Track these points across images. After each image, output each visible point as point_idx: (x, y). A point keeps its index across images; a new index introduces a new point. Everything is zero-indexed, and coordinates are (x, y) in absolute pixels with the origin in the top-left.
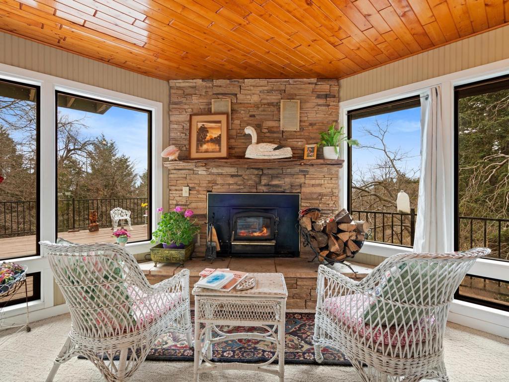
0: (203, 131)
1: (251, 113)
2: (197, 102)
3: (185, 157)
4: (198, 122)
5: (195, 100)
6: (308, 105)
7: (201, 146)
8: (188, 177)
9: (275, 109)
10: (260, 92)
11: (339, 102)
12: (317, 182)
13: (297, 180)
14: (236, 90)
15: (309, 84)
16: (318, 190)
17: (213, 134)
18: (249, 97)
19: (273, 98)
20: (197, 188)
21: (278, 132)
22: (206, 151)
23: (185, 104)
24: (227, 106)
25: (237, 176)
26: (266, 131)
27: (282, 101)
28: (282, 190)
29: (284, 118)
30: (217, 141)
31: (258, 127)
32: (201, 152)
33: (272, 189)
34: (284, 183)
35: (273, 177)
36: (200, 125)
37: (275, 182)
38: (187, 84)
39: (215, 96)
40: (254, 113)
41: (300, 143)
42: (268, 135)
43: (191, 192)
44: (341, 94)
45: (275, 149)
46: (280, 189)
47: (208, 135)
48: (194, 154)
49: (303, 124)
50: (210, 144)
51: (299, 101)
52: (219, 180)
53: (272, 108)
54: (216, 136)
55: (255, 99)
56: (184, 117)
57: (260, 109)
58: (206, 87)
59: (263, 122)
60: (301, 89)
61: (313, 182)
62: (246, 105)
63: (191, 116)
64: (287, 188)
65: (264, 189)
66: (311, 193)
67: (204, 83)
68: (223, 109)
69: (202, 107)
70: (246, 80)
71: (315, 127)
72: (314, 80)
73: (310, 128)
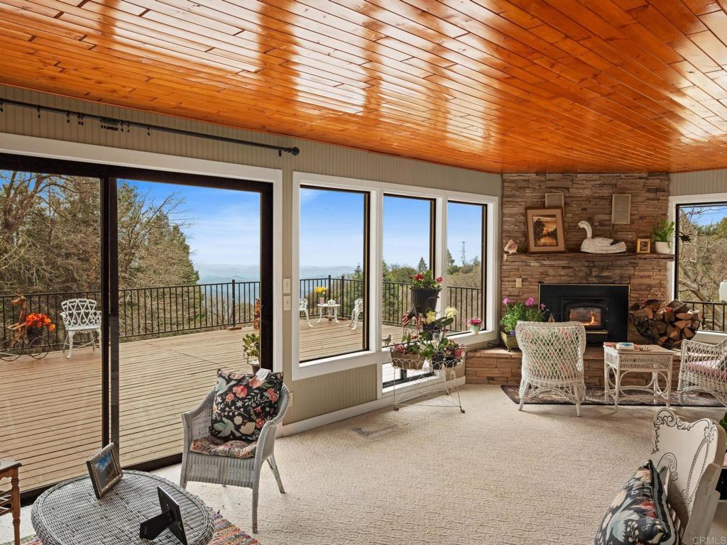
0: (539, 225)
1: (582, 207)
2: (530, 196)
3: (524, 250)
4: (534, 216)
5: (528, 193)
6: (639, 199)
7: (539, 240)
8: (521, 269)
9: (606, 202)
10: (593, 186)
11: (669, 196)
12: (647, 273)
13: (627, 272)
14: (569, 184)
15: (640, 178)
16: (646, 281)
17: (550, 228)
18: (581, 191)
19: (605, 192)
20: (530, 279)
21: (609, 225)
22: (544, 245)
23: (518, 197)
24: (561, 200)
25: (568, 267)
26: (597, 224)
27: (613, 195)
28: (612, 281)
29: (615, 211)
30: (553, 235)
31: (590, 220)
32: (540, 246)
33: (602, 281)
34: (614, 275)
35: (603, 269)
36: (536, 219)
37: (605, 274)
38: (521, 178)
39: (548, 190)
40: (585, 207)
41: (630, 236)
42: (599, 228)
43: (524, 283)
44: (671, 188)
45: (612, 244)
46: (610, 281)
47: (545, 229)
48: (533, 248)
49: (633, 217)
50: (547, 238)
51: (630, 195)
52: (551, 272)
53: (603, 202)
54: (552, 230)
55: (587, 192)
56: (518, 209)
57: (593, 203)
58: (539, 181)
59: (594, 215)
60: (633, 183)
61: (642, 274)
62: (578, 199)
63: (527, 208)
64: (616, 279)
65: (595, 280)
66: (640, 285)
67: (538, 177)
68: (556, 203)
69: (535, 200)
70: (579, 175)
71: (645, 221)
72: (645, 175)
73: (640, 221)
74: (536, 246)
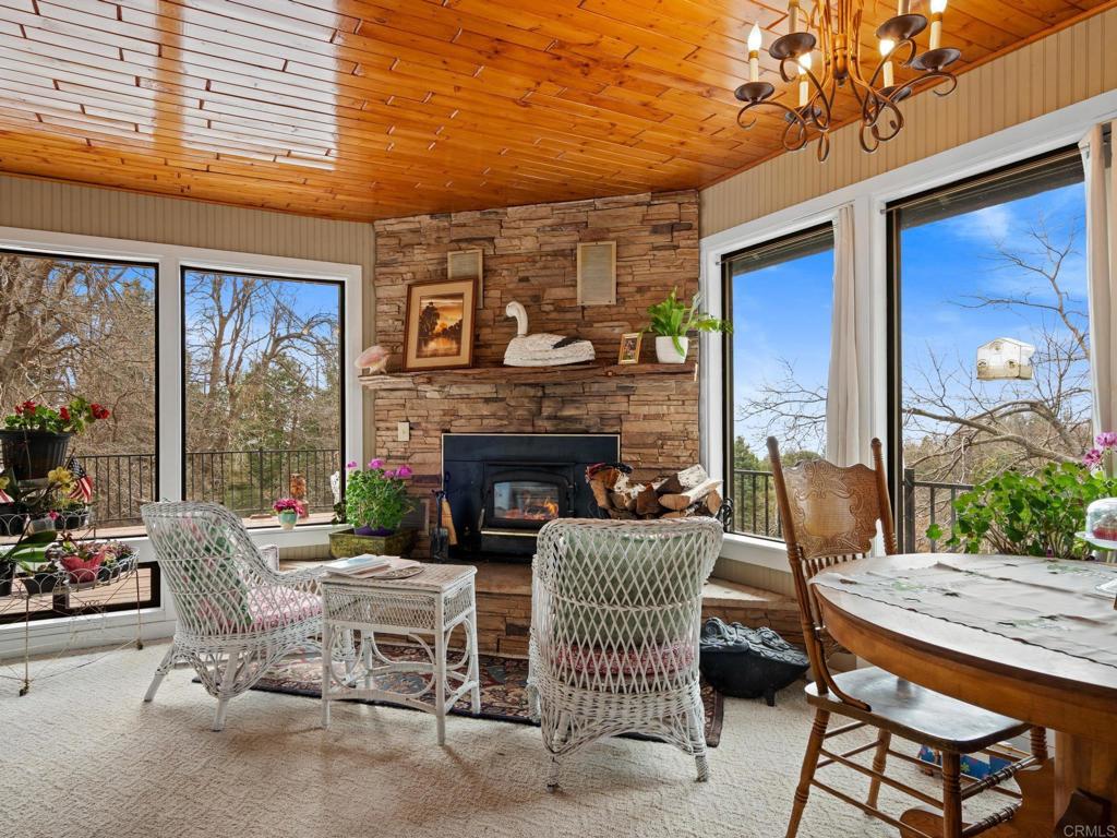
0: (430, 314)
1: (521, 274)
2: (422, 259)
3: (396, 367)
4: (423, 298)
5: (418, 255)
6: (635, 250)
7: (426, 344)
8: (408, 405)
9: (567, 263)
10: (538, 230)
11: (700, 237)
12: (653, 410)
13: (614, 407)
14: (493, 229)
15: (637, 204)
16: (655, 427)
17: (448, 320)
18: (516, 242)
19: (563, 240)
20: (424, 425)
21: (572, 310)
22: (435, 354)
23: (402, 264)
24: (477, 263)
25: (496, 400)
26: (547, 308)
27: (580, 245)
28: (582, 427)
29: (583, 281)
30: (454, 333)
31: (533, 304)
32: (426, 357)
33: (563, 426)
34: (586, 412)
35: (565, 401)
36: (425, 303)
37: (569, 412)
38: (405, 226)
39: (454, 245)
40: (526, 274)
41: (617, 331)
42: (554, 315)
43: (413, 432)
44: (705, 221)
45: (557, 346)
46: (578, 426)
47: (439, 322)
48: (413, 361)
49: (621, 289)
50: (440, 339)
51: (614, 244)
52: (464, 409)
53: (561, 261)
54: (453, 324)
55: (528, 244)
56: (399, 290)
57: (538, 265)
58: (438, 229)
59: (544, 291)
60: (618, 217)
61: (645, 410)
62: (512, 259)
63: (410, 287)
64: (592, 423)
65: (548, 425)
66: (643, 434)
67: (435, 222)
68: (468, 270)
69: (430, 268)
70: (509, 209)
71: (648, 295)
72: (644, 197)
73: (638, 297)
74: (418, 356)
